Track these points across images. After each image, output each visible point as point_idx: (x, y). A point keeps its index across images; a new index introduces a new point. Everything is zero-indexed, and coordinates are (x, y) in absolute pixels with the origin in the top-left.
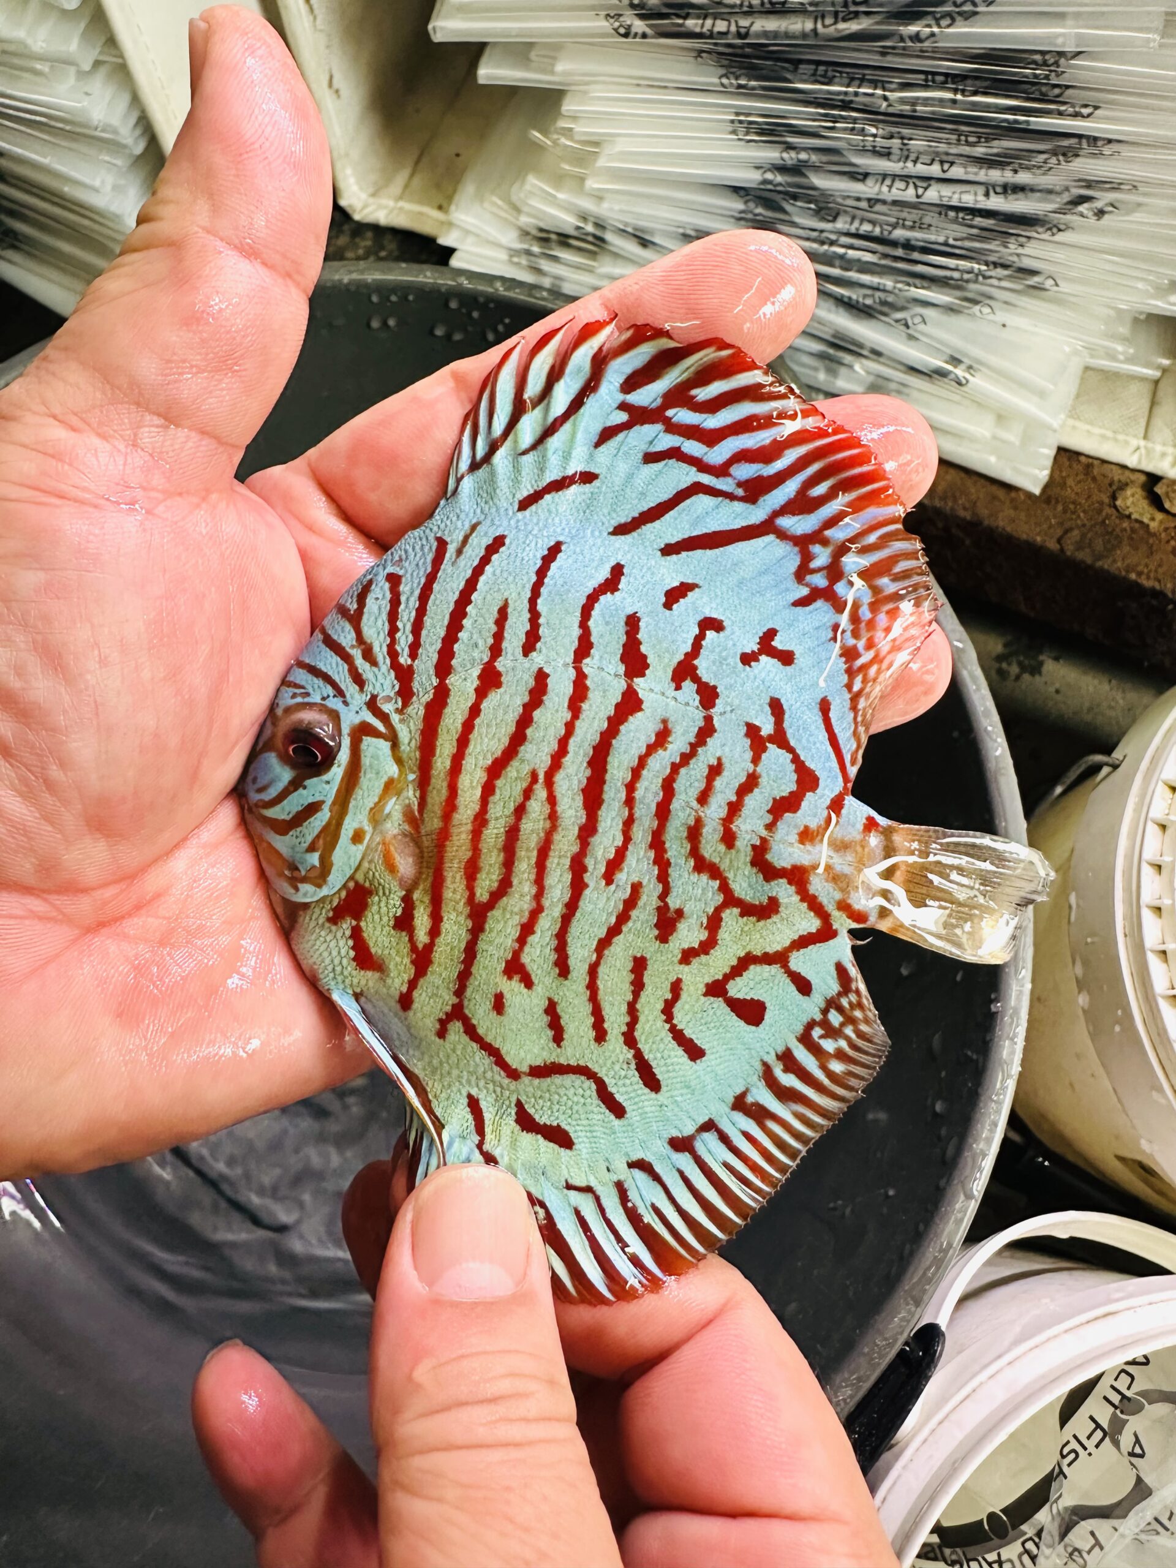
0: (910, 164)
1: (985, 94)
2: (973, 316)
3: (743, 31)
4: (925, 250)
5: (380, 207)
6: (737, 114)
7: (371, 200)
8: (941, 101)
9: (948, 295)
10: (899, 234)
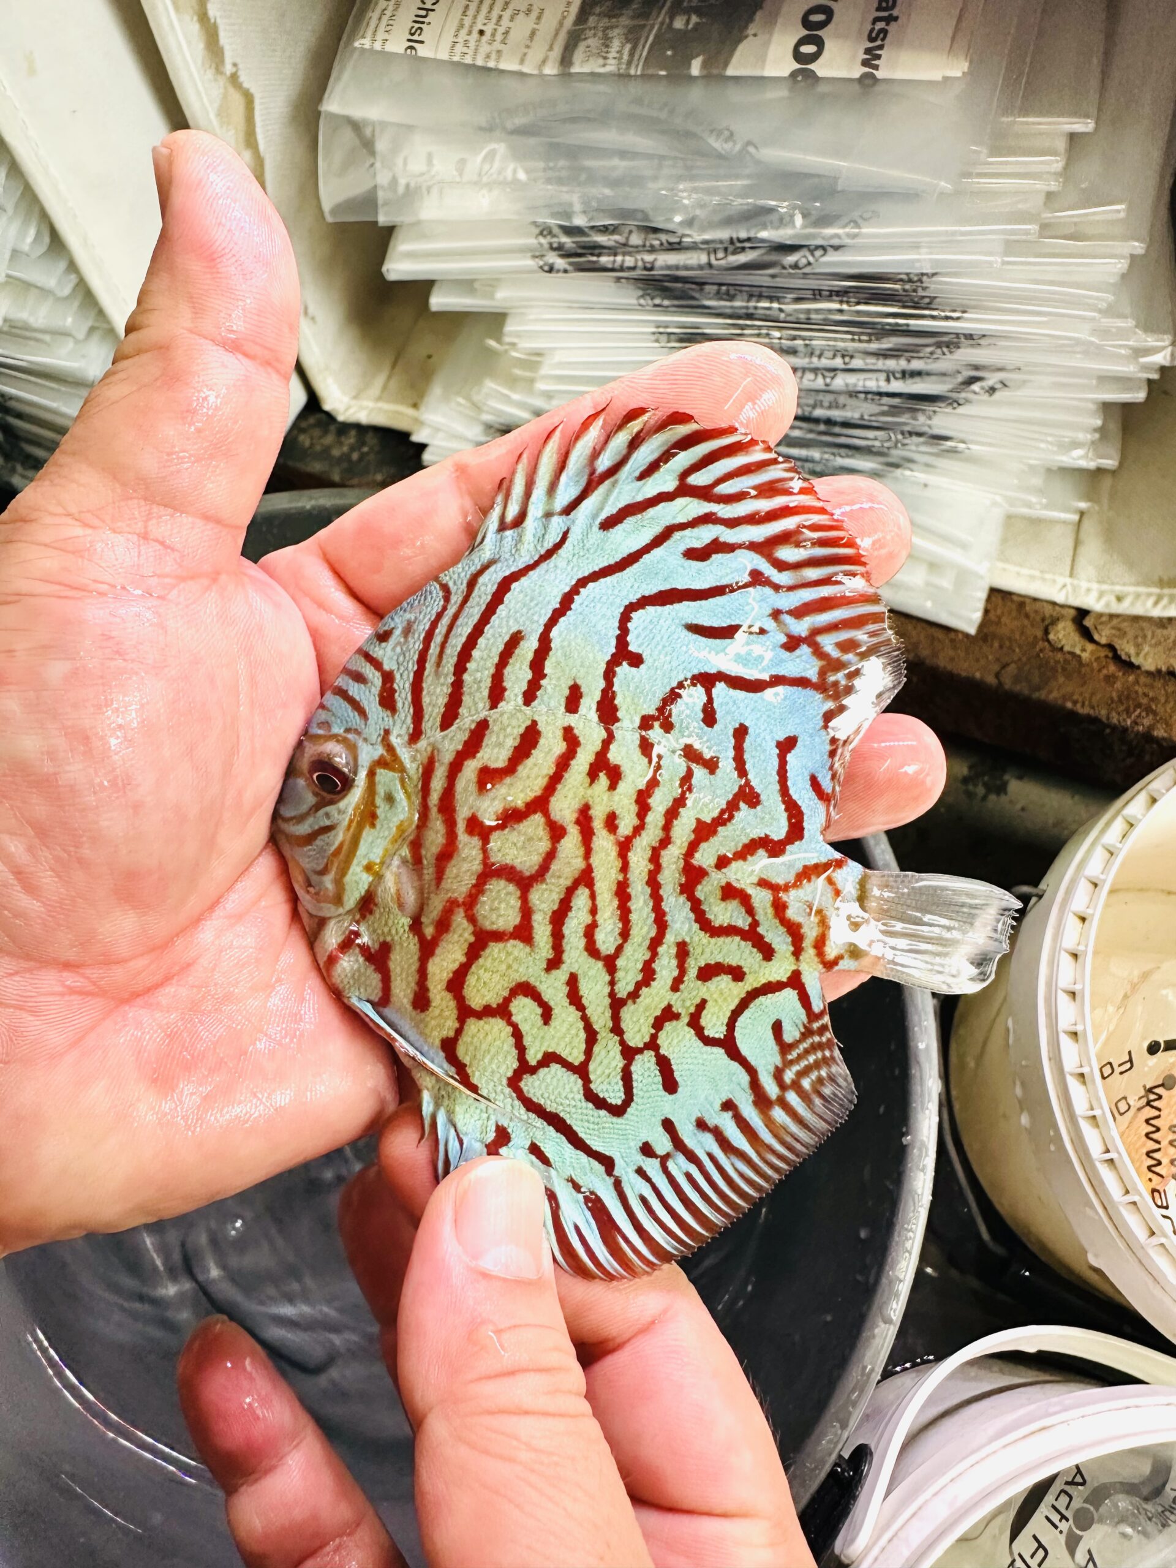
0: (815, 360)
1: (866, 303)
2: (896, 479)
3: (649, 266)
4: (846, 424)
5: (362, 408)
6: (658, 327)
7: (353, 402)
8: (830, 311)
9: (873, 462)
10: (818, 413)
